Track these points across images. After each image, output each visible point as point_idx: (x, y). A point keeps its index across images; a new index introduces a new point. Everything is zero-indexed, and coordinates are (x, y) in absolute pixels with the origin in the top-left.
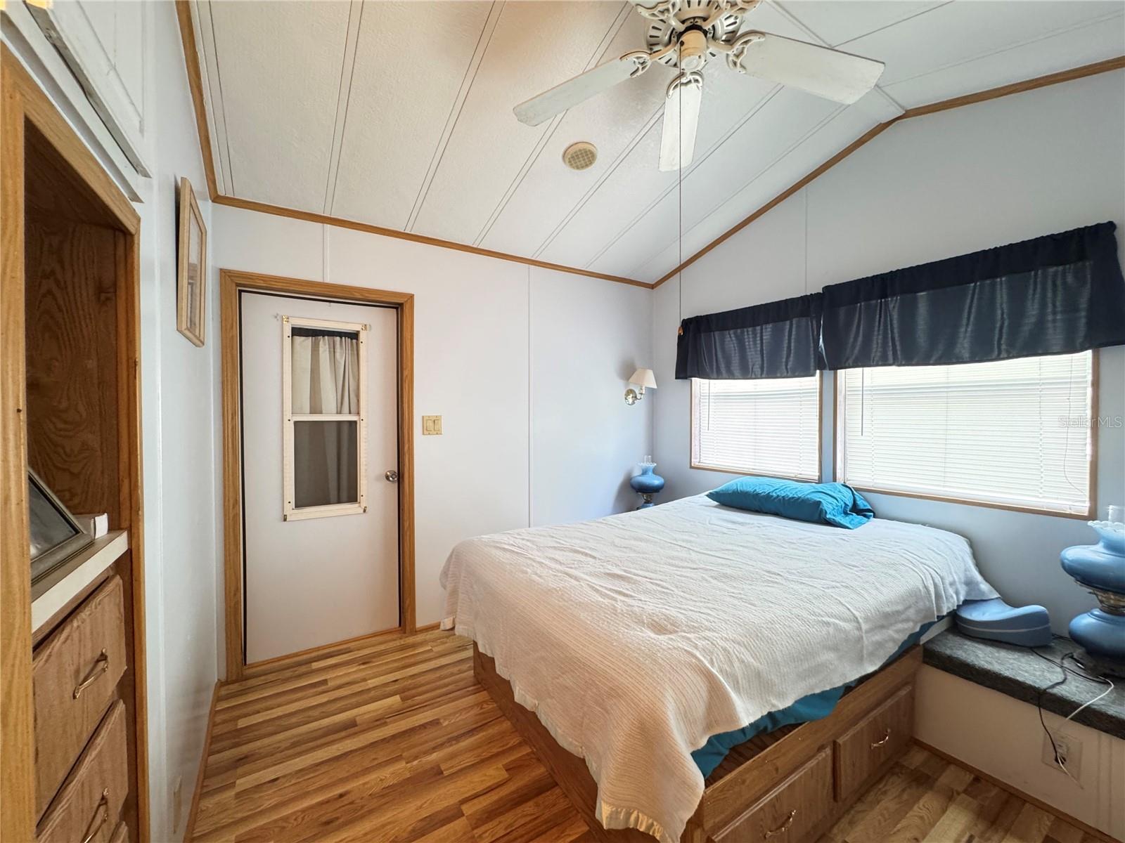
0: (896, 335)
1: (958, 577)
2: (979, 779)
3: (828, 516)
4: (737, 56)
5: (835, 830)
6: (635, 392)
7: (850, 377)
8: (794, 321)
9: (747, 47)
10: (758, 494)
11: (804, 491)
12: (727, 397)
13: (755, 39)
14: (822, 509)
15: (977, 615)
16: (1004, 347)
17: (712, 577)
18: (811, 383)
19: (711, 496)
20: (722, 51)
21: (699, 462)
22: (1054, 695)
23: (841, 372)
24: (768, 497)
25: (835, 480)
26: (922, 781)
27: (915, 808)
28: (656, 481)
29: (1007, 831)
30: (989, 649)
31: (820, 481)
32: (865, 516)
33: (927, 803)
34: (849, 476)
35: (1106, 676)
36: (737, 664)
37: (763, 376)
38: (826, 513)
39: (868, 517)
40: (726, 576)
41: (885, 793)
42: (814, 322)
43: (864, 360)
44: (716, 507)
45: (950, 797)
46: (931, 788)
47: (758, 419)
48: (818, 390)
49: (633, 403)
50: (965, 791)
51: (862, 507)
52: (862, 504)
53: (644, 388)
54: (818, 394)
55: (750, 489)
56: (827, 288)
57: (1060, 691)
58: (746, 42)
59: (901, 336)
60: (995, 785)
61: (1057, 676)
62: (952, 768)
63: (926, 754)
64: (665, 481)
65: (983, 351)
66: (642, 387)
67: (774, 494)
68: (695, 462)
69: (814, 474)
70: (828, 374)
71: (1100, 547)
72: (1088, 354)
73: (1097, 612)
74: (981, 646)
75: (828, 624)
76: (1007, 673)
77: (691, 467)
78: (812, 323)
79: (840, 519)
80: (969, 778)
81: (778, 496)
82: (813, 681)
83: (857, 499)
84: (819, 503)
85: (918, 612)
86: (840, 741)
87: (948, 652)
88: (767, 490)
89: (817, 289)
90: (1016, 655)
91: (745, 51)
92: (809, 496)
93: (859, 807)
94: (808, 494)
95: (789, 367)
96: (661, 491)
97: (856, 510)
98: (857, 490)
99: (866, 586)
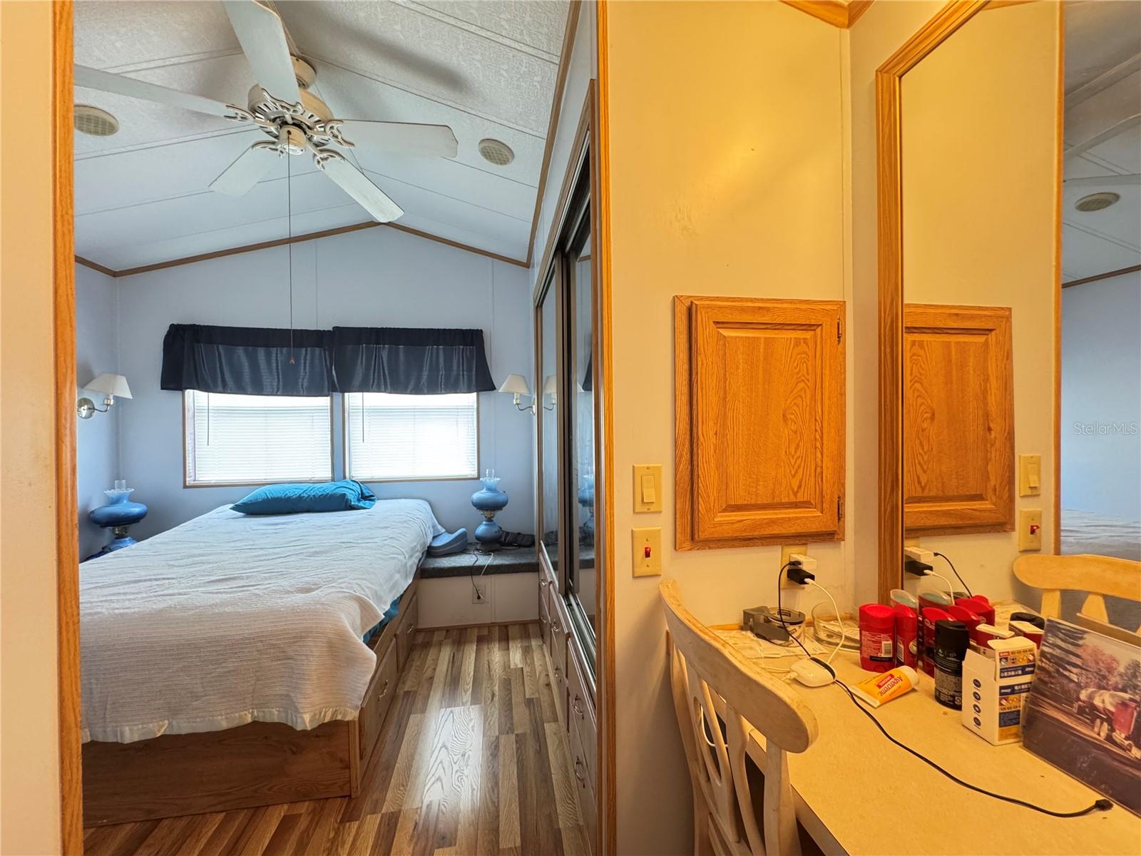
0: (387, 372)
1: (430, 524)
2: (448, 630)
3: (353, 503)
4: (322, 159)
5: (397, 690)
6: (92, 402)
7: (354, 399)
8: (309, 349)
9: (331, 159)
10: (289, 498)
11: (329, 488)
12: (231, 411)
13: (338, 158)
14: (347, 499)
15: (438, 543)
16: (443, 386)
17: (307, 556)
18: (324, 401)
19: (237, 508)
20: (312, 150)
21: (194, 481)
22: (476, 566)
23: (346, 394)
24: (300, 498)
25: (345, 477)
26: (426, 645)
27: (429, 658)
28: (136, 509)
29: (465, 643)
30: (447, 559)
31: (333, 480)
32: (370, 500)
33: (432, 652)
34: (353, 474)
35: (489, 551)
36: (367, 590)
37: (279, 393)
38: (351, 501)
39: (373, 500)
40: (317, 553)
41: (413, 660)
42: (327, 353)
43: (364, 387)
44: (244, 517)
45: (440, 644)
46: (431, 646)
47: (267, 432)
48: (329, 408)
49: (90, 415)
50: (445, 638)
51: (367, 495)
52: (367, 493)
53: (111, 397)
54: (329, 411)
55: (281, 495)
56: (336, 329)
57: (477, 564)
58: (332, 156)
59: (389, 374)
60: (454, 629)
61: (475, 559)
62: (436, 633)
63: (423, 634)
64: (148, 509)
65: (433, 388)
66: (108, 395)
67: (304, 495)
68: (189, 481)
69: (328, 475)
70: (337, 396)
71: (484, 490)
72: (475, 394)
73: (484, 523)
74: (444, 559)
75: (394, 558)
76: (458, 565)
77: (185, 487)
78: (325, 354)
79: (361, 504)
80: (444, 632)
81: (309, 496)
82: (394, 592)
83: (363, 489)
84: (344, 495)
85: (421, 545)
86: (398, 633)
87: (432, 566)
88: (298, 492)
89: (328, 327)
90: (458, 557)
91: (329, 160)
92: (335, 491)
93: (404, 673)
94: (335, 489)
95: (304, 387)
96: (142, 521)
97: (364, 497)
98: (362, 483)
99: (400, 535)
